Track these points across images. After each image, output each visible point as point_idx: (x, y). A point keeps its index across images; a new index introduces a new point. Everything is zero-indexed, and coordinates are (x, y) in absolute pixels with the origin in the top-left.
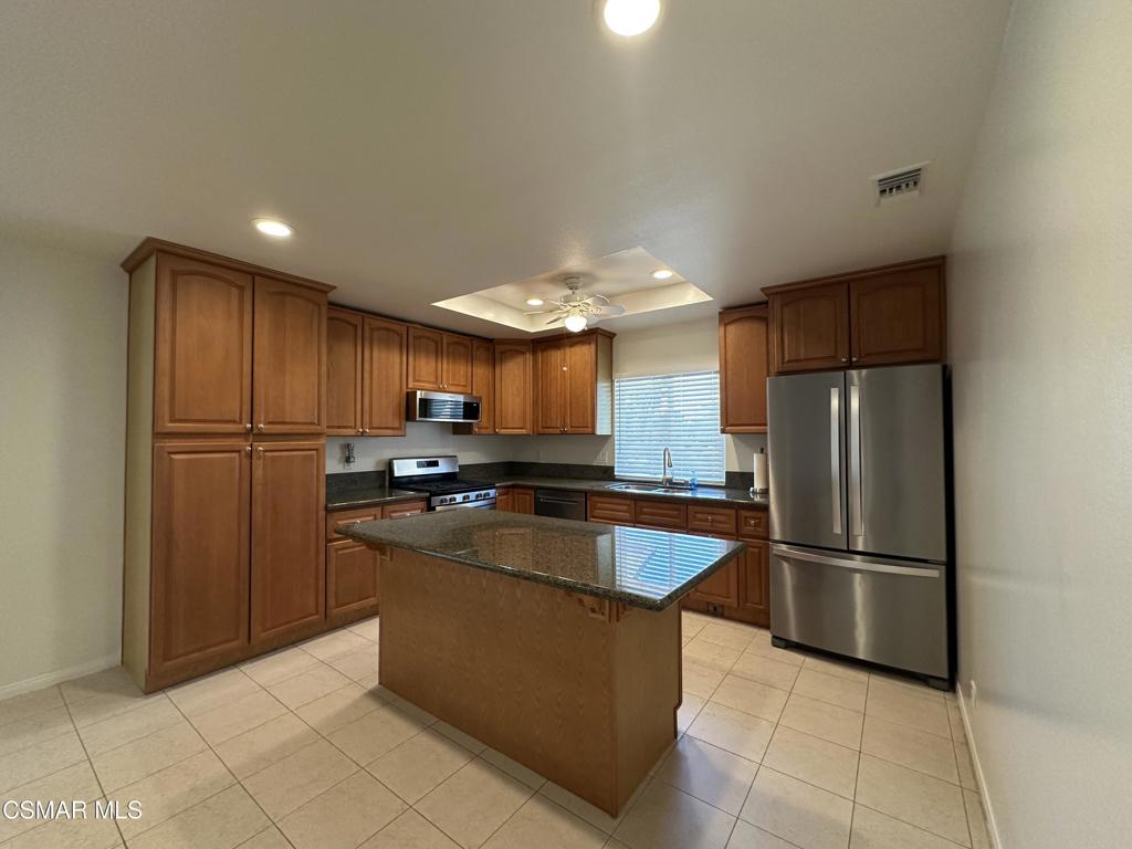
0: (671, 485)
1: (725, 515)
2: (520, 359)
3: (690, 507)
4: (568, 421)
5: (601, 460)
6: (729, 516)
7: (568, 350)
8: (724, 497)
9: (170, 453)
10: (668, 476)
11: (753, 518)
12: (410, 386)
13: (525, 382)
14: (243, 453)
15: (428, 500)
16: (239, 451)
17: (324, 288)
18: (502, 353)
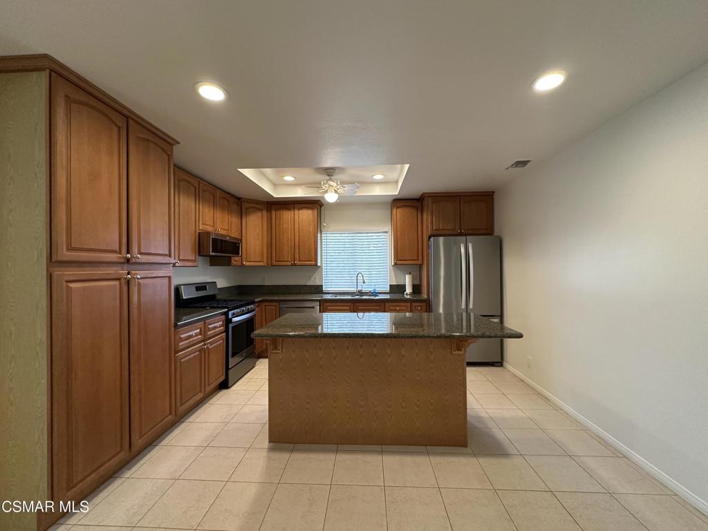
0: (361, 293)
1: (404, 306)
2: (259, 214)
3: (387, 304)
4: (297, 256)
5: (314, 281)
6: (407, 307)
7: (296, 211)
8: (389, 297)
9: (67, 282)
10: (359, 289)
11: (419, 306)
12: (201, 228)
13: (262, 230)
14: (123, 281)
15: (226, 314)
16: (119, 279)
17: (171, 141)
18: (247, 208)
